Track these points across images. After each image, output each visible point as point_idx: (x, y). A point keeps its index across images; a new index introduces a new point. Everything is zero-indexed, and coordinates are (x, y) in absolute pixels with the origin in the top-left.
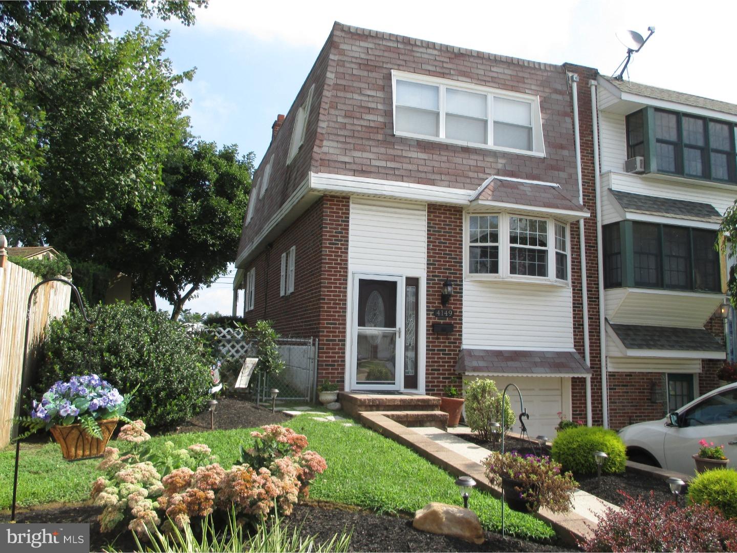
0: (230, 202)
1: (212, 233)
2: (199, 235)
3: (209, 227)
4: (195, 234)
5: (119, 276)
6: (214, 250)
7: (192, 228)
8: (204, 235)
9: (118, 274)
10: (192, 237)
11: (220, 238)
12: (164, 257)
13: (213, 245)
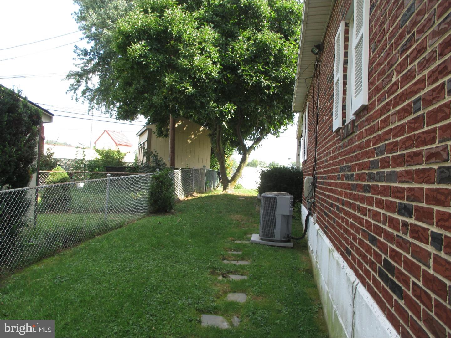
0: (287, 38)
1: (266, 73)
2: (251, 76)
3: (263, 68)
4: (247, 75)
5: (201, 129)
6: (269, 93)
7: (242, 68)
8: (257, 76)
9: (200, 128)
10: (244, 79)
11: (276, 79)
12: (214, 102)
13: (268, 88)
